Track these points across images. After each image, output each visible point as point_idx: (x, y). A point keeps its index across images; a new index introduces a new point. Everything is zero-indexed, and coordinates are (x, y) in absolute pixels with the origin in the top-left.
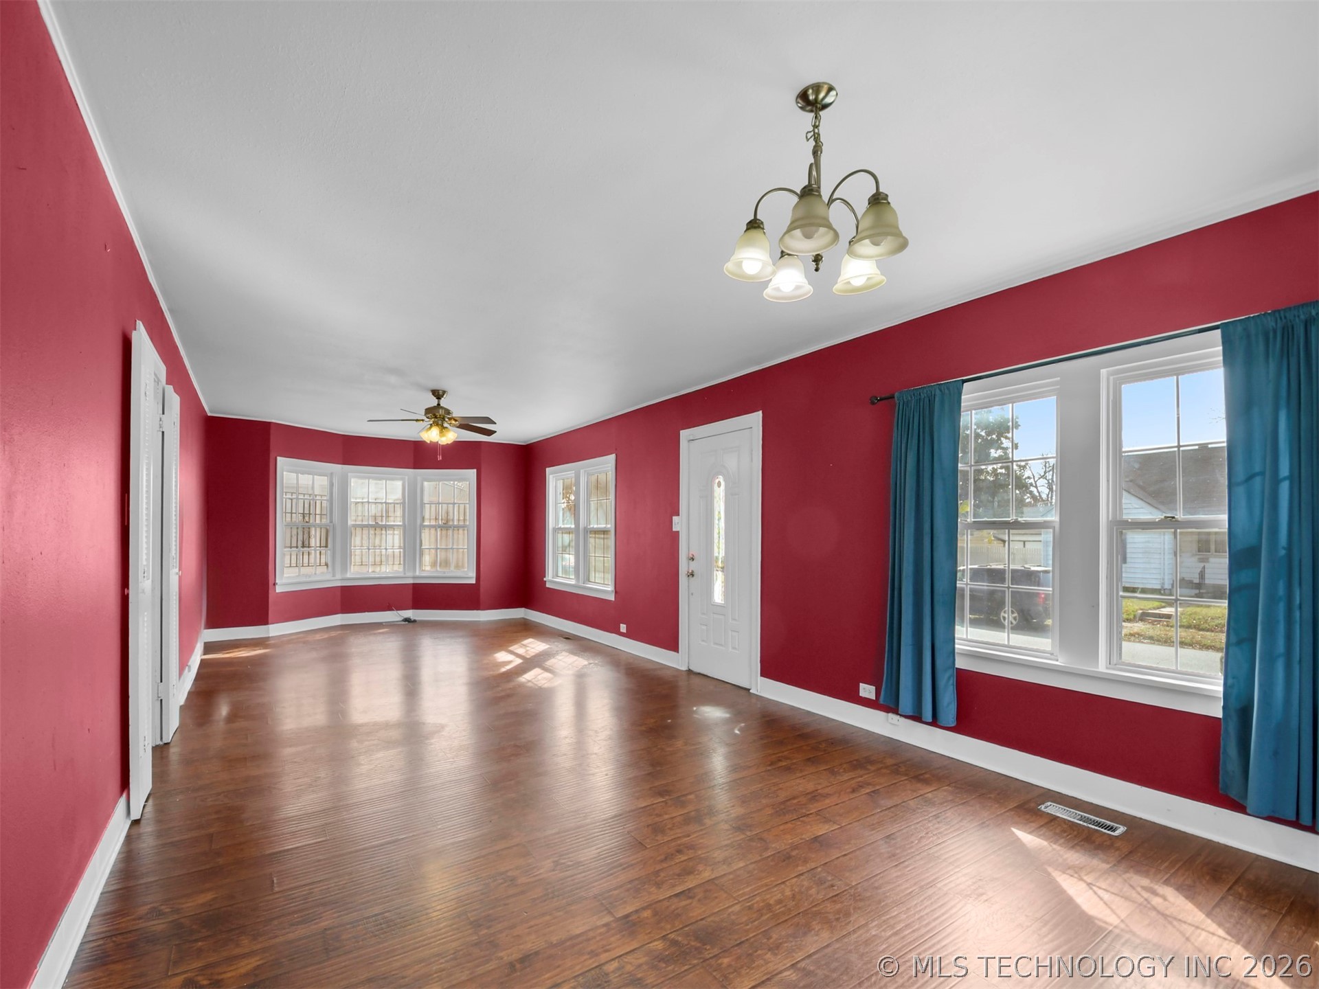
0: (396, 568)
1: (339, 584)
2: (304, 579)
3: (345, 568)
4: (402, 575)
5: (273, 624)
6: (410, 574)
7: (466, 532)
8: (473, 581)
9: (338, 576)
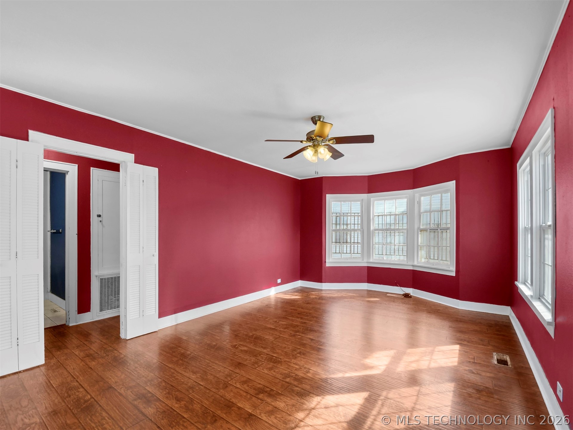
0: (402, 258)
1: (366, 265)
2: (344, 261)
3: (369, 256)
4: (405, 263)
5: (325, 282)
6: (410, 263)
7: (448, 234)
8: (454, 274)
9: (365, 260)
